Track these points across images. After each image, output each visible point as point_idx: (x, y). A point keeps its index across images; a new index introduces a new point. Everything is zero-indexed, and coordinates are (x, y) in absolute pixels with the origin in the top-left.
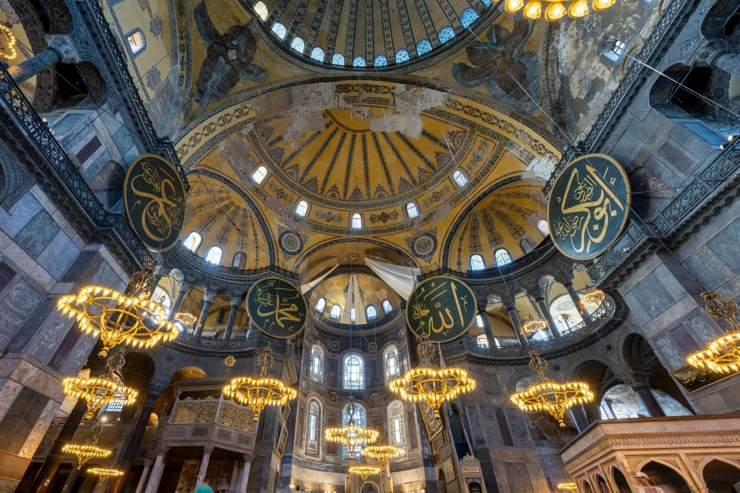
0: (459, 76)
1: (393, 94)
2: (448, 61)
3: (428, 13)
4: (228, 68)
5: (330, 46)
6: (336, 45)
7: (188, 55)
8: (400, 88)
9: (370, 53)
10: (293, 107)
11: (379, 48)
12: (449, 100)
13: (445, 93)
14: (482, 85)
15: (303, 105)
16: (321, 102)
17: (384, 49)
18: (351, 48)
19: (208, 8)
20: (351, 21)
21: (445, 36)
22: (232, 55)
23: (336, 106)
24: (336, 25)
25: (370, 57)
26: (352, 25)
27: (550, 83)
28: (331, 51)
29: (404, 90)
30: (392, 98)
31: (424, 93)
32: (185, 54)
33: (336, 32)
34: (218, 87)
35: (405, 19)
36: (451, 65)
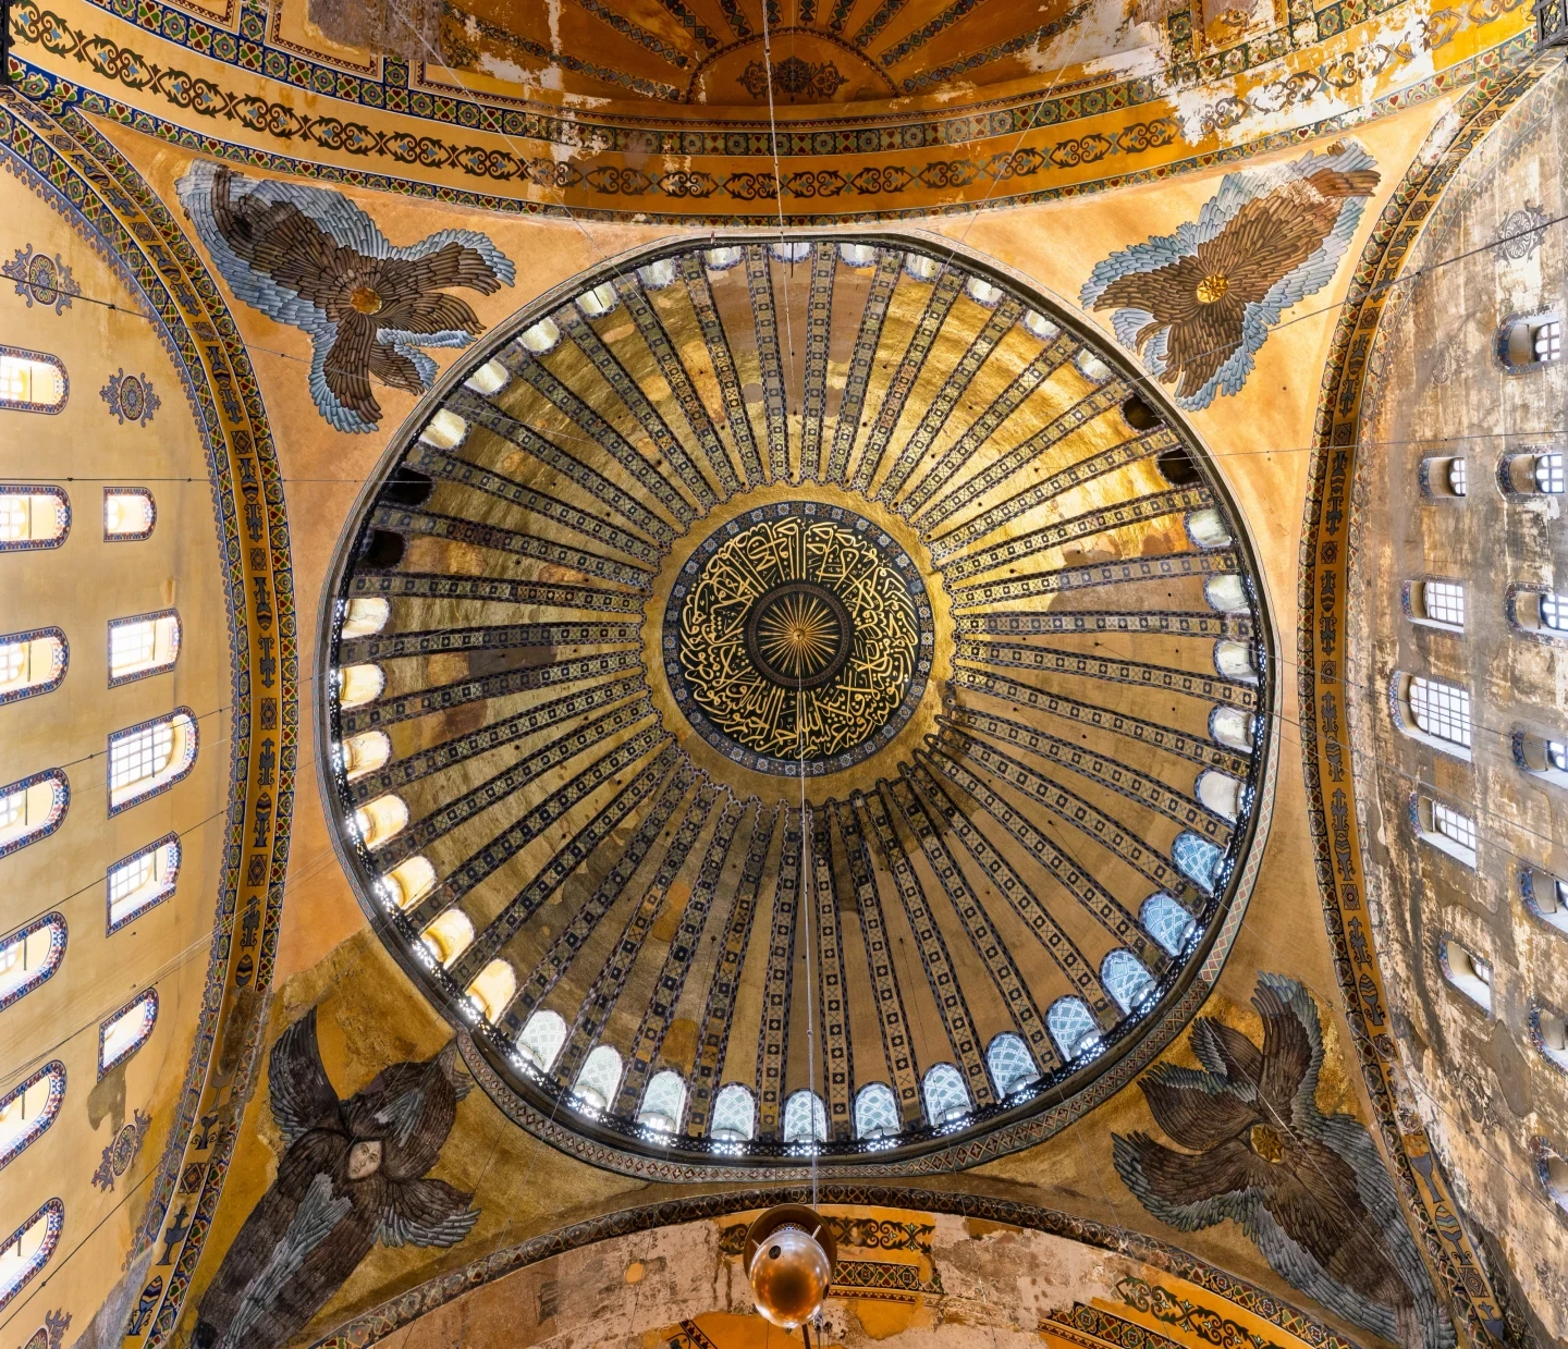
0: (1143, 1181)
1: (926, 1249)
2: (1093, 1125)
3: (1005, 951)
4: (338, 1211)
5: (705, 1062)
6: (729, 1054)
7: (206, 1202)
8: (949, 1229)
9: (838, 1078)
10: (554, 1331)
11: (868, 1057)
12: (1129, 1280)
13: (1107, 1254)
14: (1229, 1221)
15: (596, 1315)
16: (665, 1294)
17: (884, 1064)
18: (775, 1062)
19: (320, 1027)
20: (774, 974)
21: (1068, 1020)
22: (364, 1160)
23: (723, 1303)
24: (726, 990)
25: (840, 1093)
26: (778, 987)
27: (1450, 1249)
28: (710, 1081)
29: (964, 1236)
30: (926, 1264)
31: (1033, 1248)
32: (196, 1197)
33: (727, 1015)
34: (280, 1297)
35: (940, 968)
36: (1107, 1142)
